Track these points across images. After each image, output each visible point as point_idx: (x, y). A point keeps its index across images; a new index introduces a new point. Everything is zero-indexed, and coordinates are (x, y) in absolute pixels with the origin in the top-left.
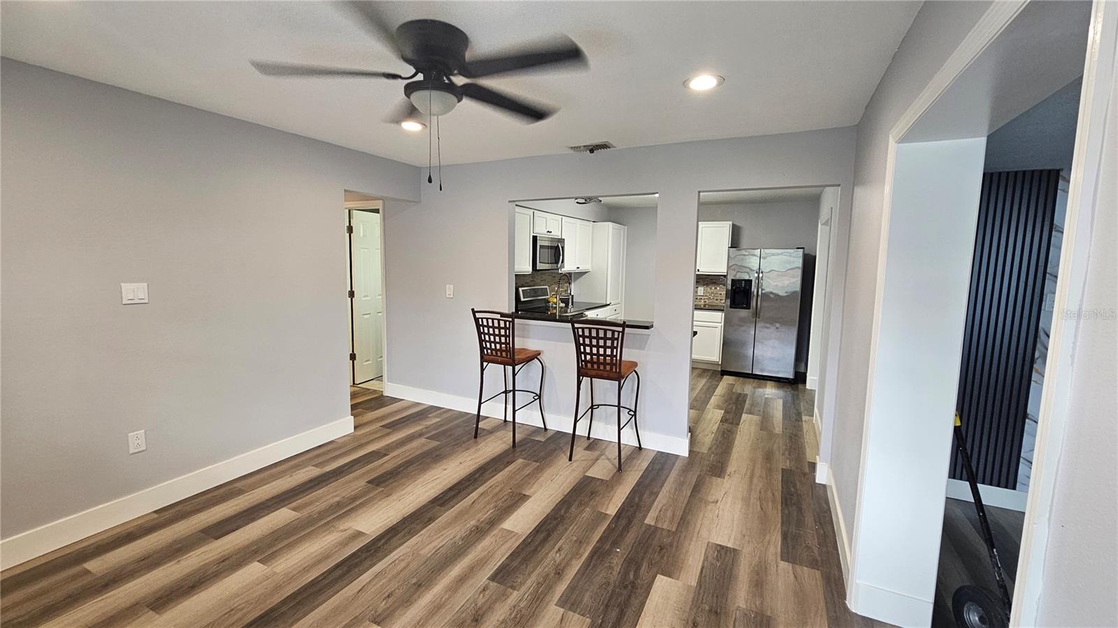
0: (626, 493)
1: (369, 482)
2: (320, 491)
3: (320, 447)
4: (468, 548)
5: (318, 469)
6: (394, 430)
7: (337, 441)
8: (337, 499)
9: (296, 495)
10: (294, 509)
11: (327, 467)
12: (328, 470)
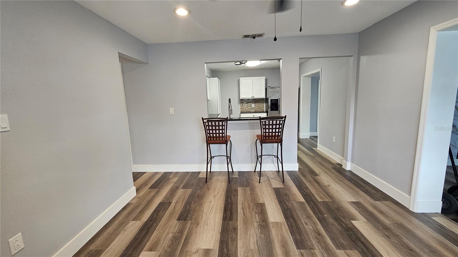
0: (297, 191)
1: (179, 219)
2: (155, 234)
3: (124, 208)
4: (269, 237)
5: (138, 222)
6: (159, 189)
7: (131, 202)
8: (170, 235)
9: (141, 241)
10: (151, 250)
11: (143, 218)
12: (145, 220)
